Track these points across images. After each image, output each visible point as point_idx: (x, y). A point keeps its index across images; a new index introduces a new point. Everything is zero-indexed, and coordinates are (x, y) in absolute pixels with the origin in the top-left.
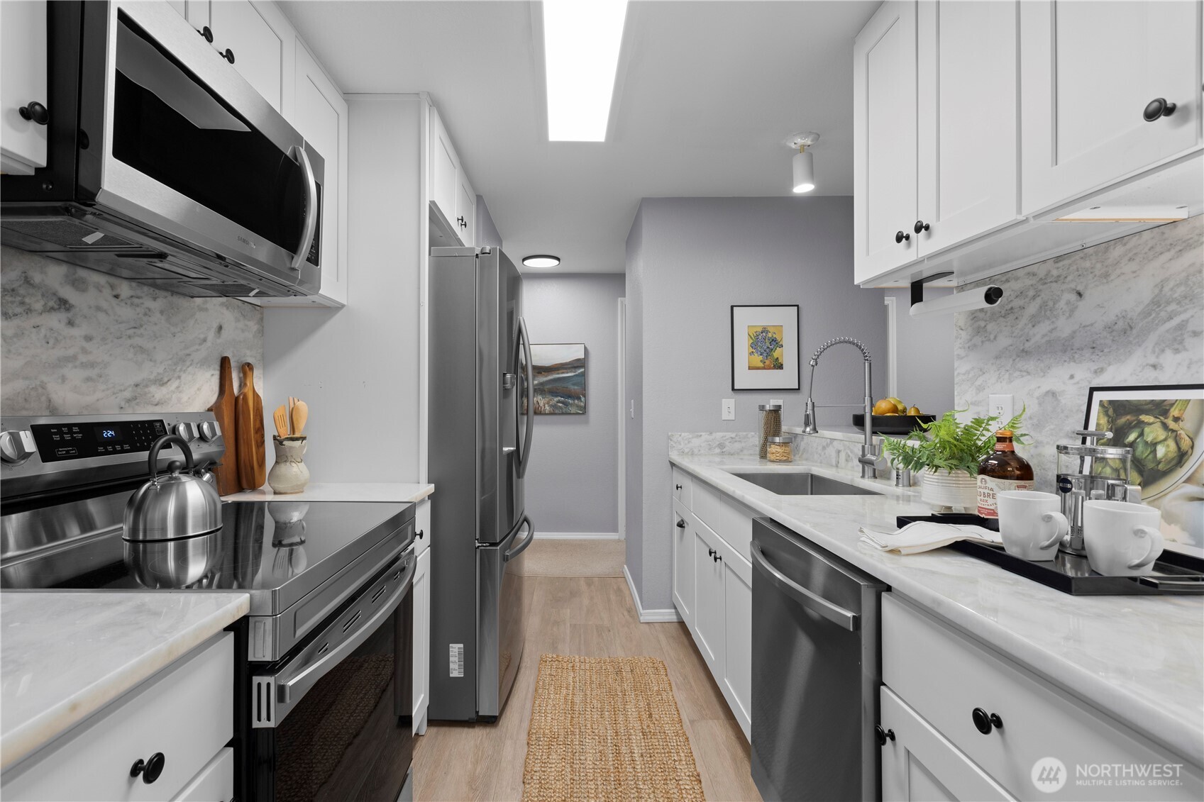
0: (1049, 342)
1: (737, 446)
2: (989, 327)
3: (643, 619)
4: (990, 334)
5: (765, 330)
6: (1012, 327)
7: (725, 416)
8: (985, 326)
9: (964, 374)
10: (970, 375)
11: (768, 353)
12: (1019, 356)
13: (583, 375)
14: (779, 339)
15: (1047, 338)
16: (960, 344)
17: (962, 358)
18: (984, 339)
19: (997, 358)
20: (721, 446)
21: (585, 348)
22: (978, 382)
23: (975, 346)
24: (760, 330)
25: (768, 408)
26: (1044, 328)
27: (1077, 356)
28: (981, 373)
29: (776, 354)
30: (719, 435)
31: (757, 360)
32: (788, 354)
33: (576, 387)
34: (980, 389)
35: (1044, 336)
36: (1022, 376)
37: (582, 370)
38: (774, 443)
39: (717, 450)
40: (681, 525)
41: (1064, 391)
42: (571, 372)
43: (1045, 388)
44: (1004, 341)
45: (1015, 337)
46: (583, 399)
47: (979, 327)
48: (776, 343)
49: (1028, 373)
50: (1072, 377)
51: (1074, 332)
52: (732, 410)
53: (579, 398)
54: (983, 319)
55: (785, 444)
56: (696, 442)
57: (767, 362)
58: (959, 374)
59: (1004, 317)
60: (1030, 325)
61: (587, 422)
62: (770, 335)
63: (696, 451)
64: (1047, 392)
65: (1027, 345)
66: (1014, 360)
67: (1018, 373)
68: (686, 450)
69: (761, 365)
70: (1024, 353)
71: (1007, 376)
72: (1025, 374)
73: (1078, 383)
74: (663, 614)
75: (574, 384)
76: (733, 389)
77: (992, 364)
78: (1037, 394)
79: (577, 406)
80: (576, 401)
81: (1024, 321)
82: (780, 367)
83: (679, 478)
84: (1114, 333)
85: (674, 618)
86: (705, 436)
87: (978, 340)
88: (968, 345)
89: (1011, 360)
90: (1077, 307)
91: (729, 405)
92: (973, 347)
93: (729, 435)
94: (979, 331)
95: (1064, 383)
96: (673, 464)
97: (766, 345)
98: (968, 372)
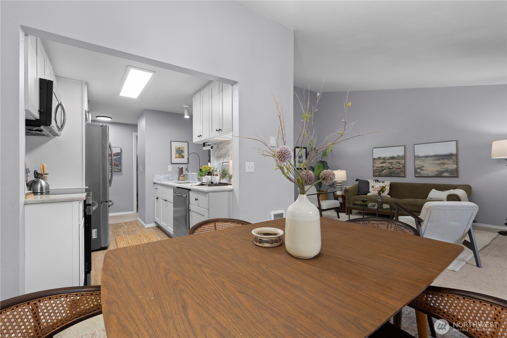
0: (220, 155)
1: (172, 178)
3: (145, 227)
5: (180, 148)
7: (169, 170)
11: (180, 154)
12: (218, 158)
13: (120, 158)
14: (183, 150)
17: (212, 157)
18: (214, 154)
20: (168, 178)
21: (121, 149)
24: (178, 148)
25: (180, 168)
29: (182, 154)
30: (167, 175)
31: (178, 155)
32: (185, 154)
33: (117, 162)
37: (120, 156)
38: (181, 176)
39: (167, 179)
40: (157, 198)
42: (115, 157)
45: (217, 154)
46: (120, 166)
48: (182, 151)
50: (221, 161)
52: (171, 169)
53: (118, 166)
54: (214, 151)
55: (184, 176)
56: (161, 177)
57: (180, 156)
61: (121, 174)
62: (181, 149)
63: (161, 180)
64: (219, 163)
68: (158, 180)
69: (179, 157)
74: (151, 225)
75: (116, 161)
76: (171, 163)
79: (118, 169)
80: (117, 167)
82: (184, 158)
83: (156, 186)
85: (155, 225)
86: (164, 175)
90: (222, 150)
91: (170, 167)
93: (170, 175)
96: (154, 183)
97: (180, 152)
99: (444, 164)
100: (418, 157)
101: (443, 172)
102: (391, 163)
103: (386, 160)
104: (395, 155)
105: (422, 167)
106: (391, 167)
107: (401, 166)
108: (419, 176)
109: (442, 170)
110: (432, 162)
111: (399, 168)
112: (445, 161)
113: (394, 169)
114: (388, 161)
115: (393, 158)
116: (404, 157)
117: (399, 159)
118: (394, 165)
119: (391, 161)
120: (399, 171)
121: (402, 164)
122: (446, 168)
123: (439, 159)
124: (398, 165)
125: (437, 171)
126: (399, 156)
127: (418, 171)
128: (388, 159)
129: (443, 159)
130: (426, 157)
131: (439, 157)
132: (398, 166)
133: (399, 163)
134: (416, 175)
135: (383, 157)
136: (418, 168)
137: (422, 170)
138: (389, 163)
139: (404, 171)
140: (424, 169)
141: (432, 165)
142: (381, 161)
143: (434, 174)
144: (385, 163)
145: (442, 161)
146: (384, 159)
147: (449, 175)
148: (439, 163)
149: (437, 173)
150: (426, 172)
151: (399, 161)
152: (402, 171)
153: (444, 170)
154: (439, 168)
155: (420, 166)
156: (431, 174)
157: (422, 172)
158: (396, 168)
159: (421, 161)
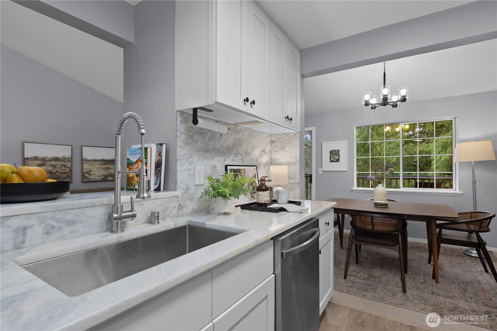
0: (214, 148)
2: (195, 136)
4: (195, 140)
6: (203, 139)
8: (193, 136)
9: (183, 156)
10: (186, 156)
12: (205, 152)
15: (213, 147)
16: (181, 140)
17: (182, 148)
18: (192, 141)
19: (198, 150)
22: (190, 160)
23: (188, 143)
26: (212, 143)
27: (220, 154)
28: (191, 156)
34: (191, 163)
35: (213, 146)
36: (206, 159)
41: (217, 166)
43: (213, 164)
44: (200, 144)
45: (204, 144)
47: (190, 135)
49: (208, 158)
50: (219, 161)
51: (220, 147)
54: (192, 132)
58: (180, 155)
59: (200, 134)
60: (209, 141)
64: (213, 166)
65: (208, 148)
66: (204, 153)
67: (205, 158)
70: (207, 151)
71: (201, 159)
72: (207, 158)
73: (220, 163)
77: (196, 153)
78: (210, 166)
81: (207, 139)
84: (228, 150)
87: (190, 141)
88: (185, 142)
89: (203, 152)
90: (220, 139)
92: (187, 144)
94: (190, 137)
95: (218, 163)
98: (185, 155)
99: (109, 168)
100: (86, 160)
101: (108, 176)
102: (54, 166)
103: (46, 162)
104: (60, 156)
105: (91, 171)
106: (54, 172)
107: (68, 170)
108: (88, 181)
109: (107, 174)
110: (99, 166)
111: (65, 173)
112: (109, 166)
113: (58, 174)
114: (49, 162)
115: (57, 159)
116: (70, 160)
117: (65, 161)
118: (59, 168)
119: (53, 163)
120: (64, 176)
121: (69, 168)
122: (110, 173)
123: (104, 164)
124: (64, 168)
125: (103, 175)
126: (64, 157)
127: (87, 175)
128: (50, 161)
129: (108, 164)
130: (94, 161)
131: (104, 162)
132: (64, 170)
133: (65, 166)
134: (85, 180)
135: (42, 157)
136: (87, 173)
137: (90, 174)
138: (51, 166)
139: (70, 175)
140: (92, 174)
141: (99, 169)
142: (39, 162)
143: (101, 179)
144: (45, 165)
145: (107, 166)
146: (43, 159)
147: (113, 178)
148: (104, 168)
149: (103, 178)
150: (94, 177)
151: (65, 163)
152: (68, 176)
153: (108, 174)
154: (104, 173)
155: (88, 171)
156: (98, 179)
157: (90, 177)
158: (60, 173)
159: (89, 165)
